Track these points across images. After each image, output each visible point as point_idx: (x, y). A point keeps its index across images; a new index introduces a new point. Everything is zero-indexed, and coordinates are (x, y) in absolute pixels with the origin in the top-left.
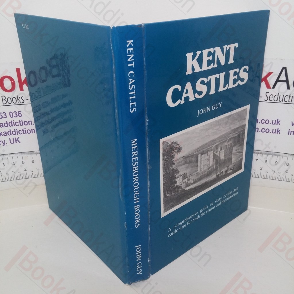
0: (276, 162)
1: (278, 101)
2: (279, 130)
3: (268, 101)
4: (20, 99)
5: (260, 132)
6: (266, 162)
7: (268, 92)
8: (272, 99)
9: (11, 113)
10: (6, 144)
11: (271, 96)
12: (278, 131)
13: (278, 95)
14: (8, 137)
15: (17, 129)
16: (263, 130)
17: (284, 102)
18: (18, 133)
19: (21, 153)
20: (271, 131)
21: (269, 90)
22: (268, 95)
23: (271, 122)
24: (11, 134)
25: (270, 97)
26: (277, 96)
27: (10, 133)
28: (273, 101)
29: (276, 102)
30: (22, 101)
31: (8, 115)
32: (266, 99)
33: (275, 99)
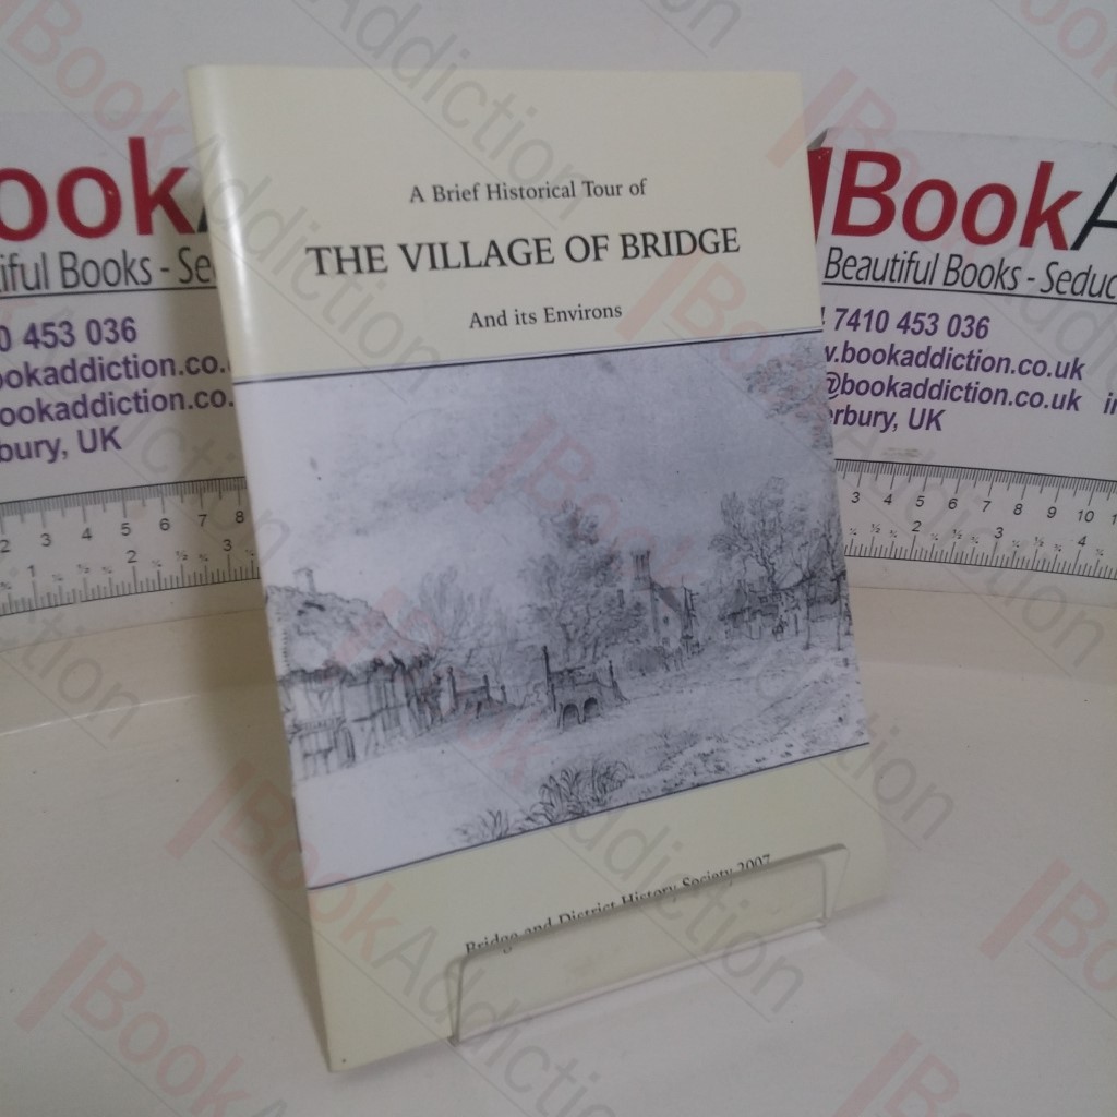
0: (1052, 511)
1: (1086, 296)
2: (1075, 396)
3: (1053, 293)
4: (137, 271)
5: (1010, 403)
6: (1018, 511)
7: (1056, 263)
8: (1065, 287)
9: (94, 327)
10: (65, 453)
11: (1066, 276)
12: (1073, 402)
13: (1087, 274)
14: (73, 424)
15: (111, 393)
16: (1023, 396)
17: (1104, 298)
18: (117, 407)
19: (122, 492)
20: (1048, 400)
21: (1059, 255)
22: (1055, 275)
23: (1051, 368)
24: (86, 415)
25: (1059, 280)
26: (1084, 276)
27: (85, 408)
28: (1069, 295)
29: (1079, 297)
30: (144, 278)
31: (79, 331)
32: (1046, 288)
33: (1077, 290)
